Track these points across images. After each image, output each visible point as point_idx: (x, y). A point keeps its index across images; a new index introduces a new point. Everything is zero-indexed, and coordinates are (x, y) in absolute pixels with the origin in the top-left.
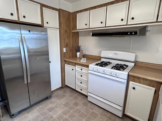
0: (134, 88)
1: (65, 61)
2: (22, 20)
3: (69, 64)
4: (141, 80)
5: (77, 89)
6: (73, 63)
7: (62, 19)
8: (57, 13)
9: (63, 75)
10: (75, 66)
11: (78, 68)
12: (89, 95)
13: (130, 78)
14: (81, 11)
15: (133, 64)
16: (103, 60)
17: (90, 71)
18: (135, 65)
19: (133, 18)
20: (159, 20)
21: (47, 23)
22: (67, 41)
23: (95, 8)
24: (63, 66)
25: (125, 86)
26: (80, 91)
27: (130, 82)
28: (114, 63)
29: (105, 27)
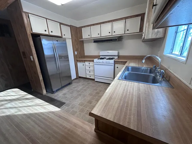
0: (117, 67)
1: (77, 60)
2: (51, 34)
3: (80, 62)
4: (120, 63)
5: (87, 77)
6: (83, 60)
7: (72, 32)
8: (69, 28)
9: (77, 70)
10: (85, 62)
11: (87, 63)
12: (96, 78)
13: (115, 62)
14: (84, 27)
15: (117, 57)
16: (101, 57)
17: (94, 63)
18: (118, 57)
19: (114, 32)
20: (125, 33)
21: (64, 35)
22: (77, 47)
23: (94, 25)
24: (76, 64)
25: (113, 67)
26: (89, 77)
27: (116, 65)
28: (108, 57)
29: (101, 37)
